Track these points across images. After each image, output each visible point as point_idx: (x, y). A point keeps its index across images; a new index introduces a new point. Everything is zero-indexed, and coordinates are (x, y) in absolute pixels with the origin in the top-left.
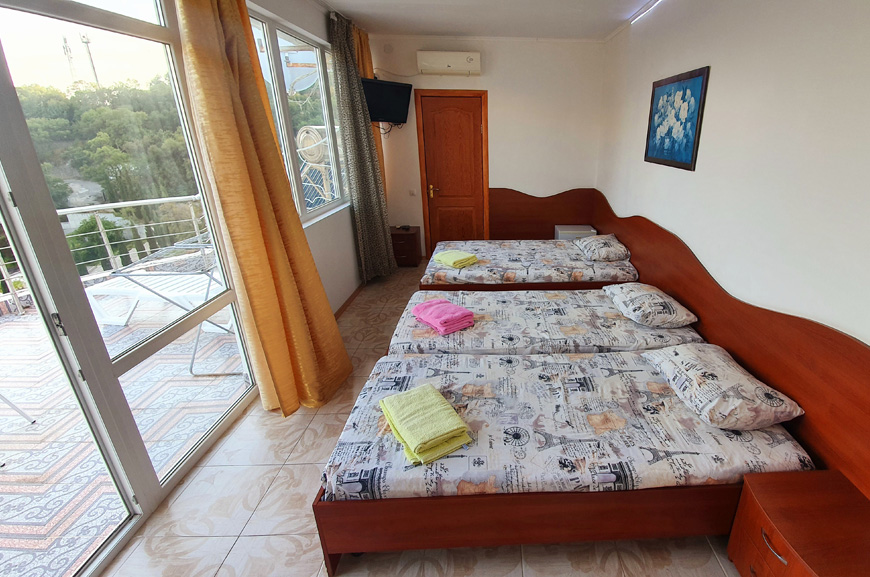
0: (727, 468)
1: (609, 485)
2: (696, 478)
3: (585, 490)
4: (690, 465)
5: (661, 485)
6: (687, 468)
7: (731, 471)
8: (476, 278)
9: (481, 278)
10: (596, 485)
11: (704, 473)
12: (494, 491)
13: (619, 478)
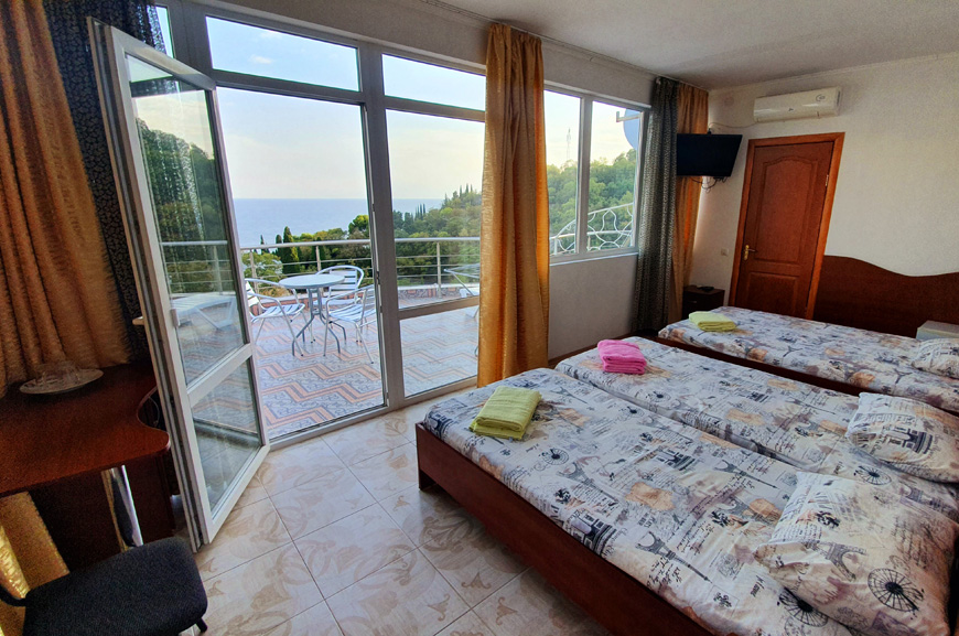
0: (723, 614)
1: (580, 534)
2: (674, 595)
3: (559, 524)
4: (679, 579)
5: (630, 572)
6: (673, 579)
7: (725, 622)
8: (715, 345)
9: (721, 346)
10: (569, 526)
11: (687, 597)
12: (498, 477)
13: (592, 534)
